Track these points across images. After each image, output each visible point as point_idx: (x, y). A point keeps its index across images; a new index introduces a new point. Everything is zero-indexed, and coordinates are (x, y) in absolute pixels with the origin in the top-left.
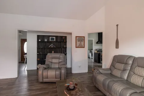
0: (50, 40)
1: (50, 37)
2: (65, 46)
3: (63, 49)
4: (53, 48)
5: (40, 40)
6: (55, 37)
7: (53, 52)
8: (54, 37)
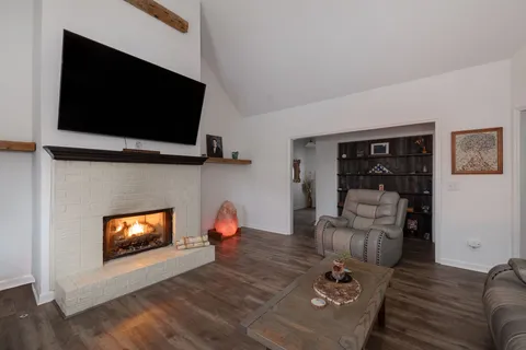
0: (372, 153)
1: (372, 146)
2: (425, 170)
3: (416, 178)
4: (381, 175)
5: (344, 156)
6: (387, 144)
7: (381, 186)
8: (384, 144)
